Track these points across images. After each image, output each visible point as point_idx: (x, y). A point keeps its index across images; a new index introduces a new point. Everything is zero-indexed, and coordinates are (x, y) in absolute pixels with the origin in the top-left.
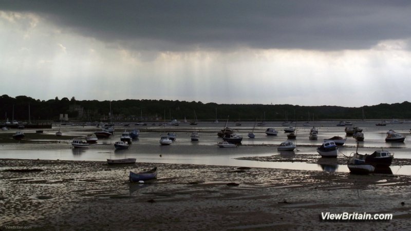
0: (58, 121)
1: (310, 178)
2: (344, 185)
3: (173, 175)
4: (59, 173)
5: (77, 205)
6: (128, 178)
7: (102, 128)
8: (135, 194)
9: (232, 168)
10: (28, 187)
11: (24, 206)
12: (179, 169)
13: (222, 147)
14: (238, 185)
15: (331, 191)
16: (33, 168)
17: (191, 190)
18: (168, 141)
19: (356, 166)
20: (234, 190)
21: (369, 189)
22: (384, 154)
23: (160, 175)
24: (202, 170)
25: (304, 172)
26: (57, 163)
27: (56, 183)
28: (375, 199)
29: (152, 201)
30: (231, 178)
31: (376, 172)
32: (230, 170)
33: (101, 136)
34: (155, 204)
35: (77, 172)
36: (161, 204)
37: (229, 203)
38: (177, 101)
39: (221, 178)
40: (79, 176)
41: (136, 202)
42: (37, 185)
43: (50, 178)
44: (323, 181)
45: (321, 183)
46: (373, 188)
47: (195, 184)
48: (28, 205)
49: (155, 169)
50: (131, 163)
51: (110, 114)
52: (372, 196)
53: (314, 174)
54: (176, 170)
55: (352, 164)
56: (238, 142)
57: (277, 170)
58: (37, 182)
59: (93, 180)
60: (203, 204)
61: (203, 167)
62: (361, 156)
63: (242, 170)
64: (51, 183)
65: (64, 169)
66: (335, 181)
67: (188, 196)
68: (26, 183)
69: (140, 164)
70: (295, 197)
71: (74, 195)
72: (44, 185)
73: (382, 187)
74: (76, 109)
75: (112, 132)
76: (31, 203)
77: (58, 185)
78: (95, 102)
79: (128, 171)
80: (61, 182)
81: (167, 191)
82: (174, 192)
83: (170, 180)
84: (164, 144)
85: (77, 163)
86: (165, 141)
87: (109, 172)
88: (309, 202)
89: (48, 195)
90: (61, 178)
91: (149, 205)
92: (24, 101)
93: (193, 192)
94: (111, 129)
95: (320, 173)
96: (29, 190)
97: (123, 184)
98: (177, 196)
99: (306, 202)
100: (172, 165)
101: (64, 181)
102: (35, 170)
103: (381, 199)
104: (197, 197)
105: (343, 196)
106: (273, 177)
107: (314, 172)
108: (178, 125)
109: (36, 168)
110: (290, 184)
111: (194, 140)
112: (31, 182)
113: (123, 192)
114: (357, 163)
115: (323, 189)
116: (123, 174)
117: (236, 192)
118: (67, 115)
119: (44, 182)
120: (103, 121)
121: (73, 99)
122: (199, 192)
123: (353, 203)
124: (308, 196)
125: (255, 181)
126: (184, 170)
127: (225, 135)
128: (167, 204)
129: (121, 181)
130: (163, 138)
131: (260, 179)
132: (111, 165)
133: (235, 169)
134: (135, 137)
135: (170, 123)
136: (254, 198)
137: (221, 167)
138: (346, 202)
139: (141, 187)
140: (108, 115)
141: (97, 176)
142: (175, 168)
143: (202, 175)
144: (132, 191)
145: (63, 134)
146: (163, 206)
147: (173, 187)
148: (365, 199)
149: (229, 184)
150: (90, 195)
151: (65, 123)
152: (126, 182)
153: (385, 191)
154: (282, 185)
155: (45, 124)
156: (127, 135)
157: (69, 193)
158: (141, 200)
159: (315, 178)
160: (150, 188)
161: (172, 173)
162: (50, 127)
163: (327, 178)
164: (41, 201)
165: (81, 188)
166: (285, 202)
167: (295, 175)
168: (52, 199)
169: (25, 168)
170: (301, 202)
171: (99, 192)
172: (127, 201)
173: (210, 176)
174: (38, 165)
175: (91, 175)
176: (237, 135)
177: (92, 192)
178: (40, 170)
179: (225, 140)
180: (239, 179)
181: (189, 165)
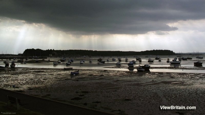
0: (49, 56)
1: (125, 73)
2: (136, 75)
3: (84, 73)
4: (49, 72)
5: (55, 82)
6: (70, 74)
7: (62, 58)
8: (72, 78)
9: (102, 70)
10: (40, 76)
11: (39, 82)
12: (86, 71)
13: (99, 64)
14: (103, 75)
15: (132, 77)
16: (41, 71)
17: (89, 77)
18: (82, 62)
19: (139, 69)
20: (102, 77)
21: (143, 76)
22: (148, 66)
23: (80, 73)
24: (93, 71)
25: (124, 71)
26: (49, 69)
27: (48, 75)
28: (145, 79)
29: (77, 81)
30: (102, 73)
31: (145, 71)
32: (101, 71)
33: (62, 61)
34: (78, 81)
35: (55, 72)
36: (80, 81)
37: (101, 81)
38: (85, 50)
39: (98, 74)
40: (55, 73)
41: (73, 81)
42: (43, 76)
43: (46, 74)
44: (129, 74)
45: (129, 75)
46: (144, 76)
47: (91, 75)
48: (40, 82)
49: (78, 71)
50: (71, 69)
51: (65, 54)
52: (144, 78)
53: (126, 72)
54: (85, 71)
55: (138, 69)
56: (104, 62)
57: (115, 71)
58: (43, 75)
59: (60, 74)
60: (93, 81)
61: (93, 70)
62: (141, 66)
63: (105, 71)
64: (47, 75)
65: (51, 71)
66: (133, 74)
67: (88, 79)
68: (40, 75)
69: (74, 69)
70: (121, 79)
71: (54, 79)
72: (45, 76)
73: (147, 75)
74: (55, 53)
75: (65, 60)
76: (41, 81)
77: (49, 76)
78: (60, 51)
79: (70, 71)
80: (50, 75)
81: (82, 77)
82: (84, 78)
83: (83, 74)
84: (81, 63)
85: (55, 69)
86: (81, 62)
87: (64, 72)
88: (125, 80)
89: (46, 79)
90: (50, 74)
91: (77, 82)
92: (39, 50)
93: (90, 78)
94: (65, 59)
95: (129, 71)
96: (41, 77)
97: (69, 75)
98: (85, 79)
99: (124, 80)
100: (83, 70)
101: (51, 74)
102: (42, 71)
103: (147, 79)
104: (91, 79)
105: (135, 78)
106: (114, 73)
107: (126, 71)
108: (85, 57)
109: (42, 70)
110: (120, 75)
111: (90, 62)
112: (41, 75)
113: (69, 78)
114: (139, 68)
115: (129, 76)
116: (68, 72)
117: (103, 77)
118: (51, 55)
119: (45, 75)
120: (63, 56)
121: (53, 50)
122: (92, 77)
123: (138, 80)
124: (125, 78)
125: (109, 74)
126: (87, 71)
127: (100, 60)
128: (82, 81)
129: (68, 74)
130: (81, 61)
131: (110, 73)
132: (65, 70)
133: (103, 71)
134: (72, 61)
135: (83, 57)
136: (109, 79)
137: (99, 70)
138: (136, 80)
139: (74, 76)
140: (64, 54)
141: (61, 73)
142: (85, 70)
143: (93, 72)
144: (71, 77)
145: (50, 60)
146: (81, 82)
147: (84, 76)
148: (142, 79)
149: (101, 75)
150: (59, 79)
151: (51, 57)
152: (70, 75)
153: (148, 77)
154: (117, 75)
155: (45, 57)
156: (70, 60)
157: (52, 78)
158: (74, 80)
159: (127, 73)
160: (77, 77)
161: (84, 72)
162: (46, 58)
163: (131, 73)
164: (44, 80)
165: (56, 77)
166: (118, 80)
167: (121, 72)
168: (47, 80)
169: (39, 71)
170: (123, 80)
171: (62, 78)
172: (70, 80)
173: (95, 73)
174: (43, 70)
175: (59, 73)
176: (103, 60)
177: (59, 78)
178: (44, 71)
179: (100, 62)
180: (104, 74)
181: (89, 70)
